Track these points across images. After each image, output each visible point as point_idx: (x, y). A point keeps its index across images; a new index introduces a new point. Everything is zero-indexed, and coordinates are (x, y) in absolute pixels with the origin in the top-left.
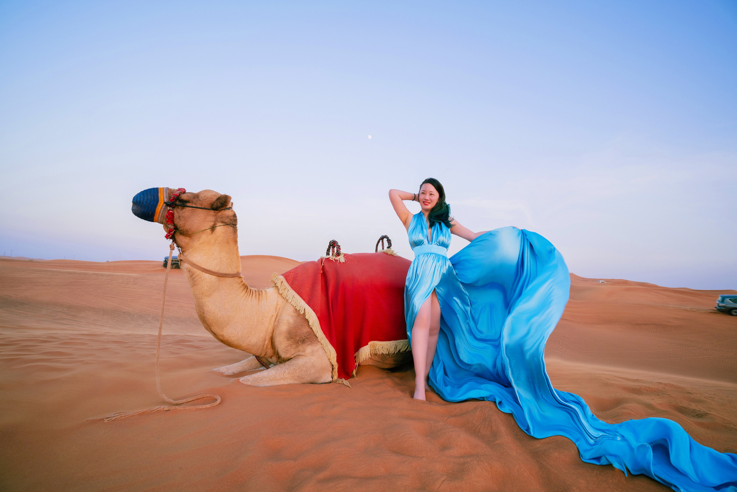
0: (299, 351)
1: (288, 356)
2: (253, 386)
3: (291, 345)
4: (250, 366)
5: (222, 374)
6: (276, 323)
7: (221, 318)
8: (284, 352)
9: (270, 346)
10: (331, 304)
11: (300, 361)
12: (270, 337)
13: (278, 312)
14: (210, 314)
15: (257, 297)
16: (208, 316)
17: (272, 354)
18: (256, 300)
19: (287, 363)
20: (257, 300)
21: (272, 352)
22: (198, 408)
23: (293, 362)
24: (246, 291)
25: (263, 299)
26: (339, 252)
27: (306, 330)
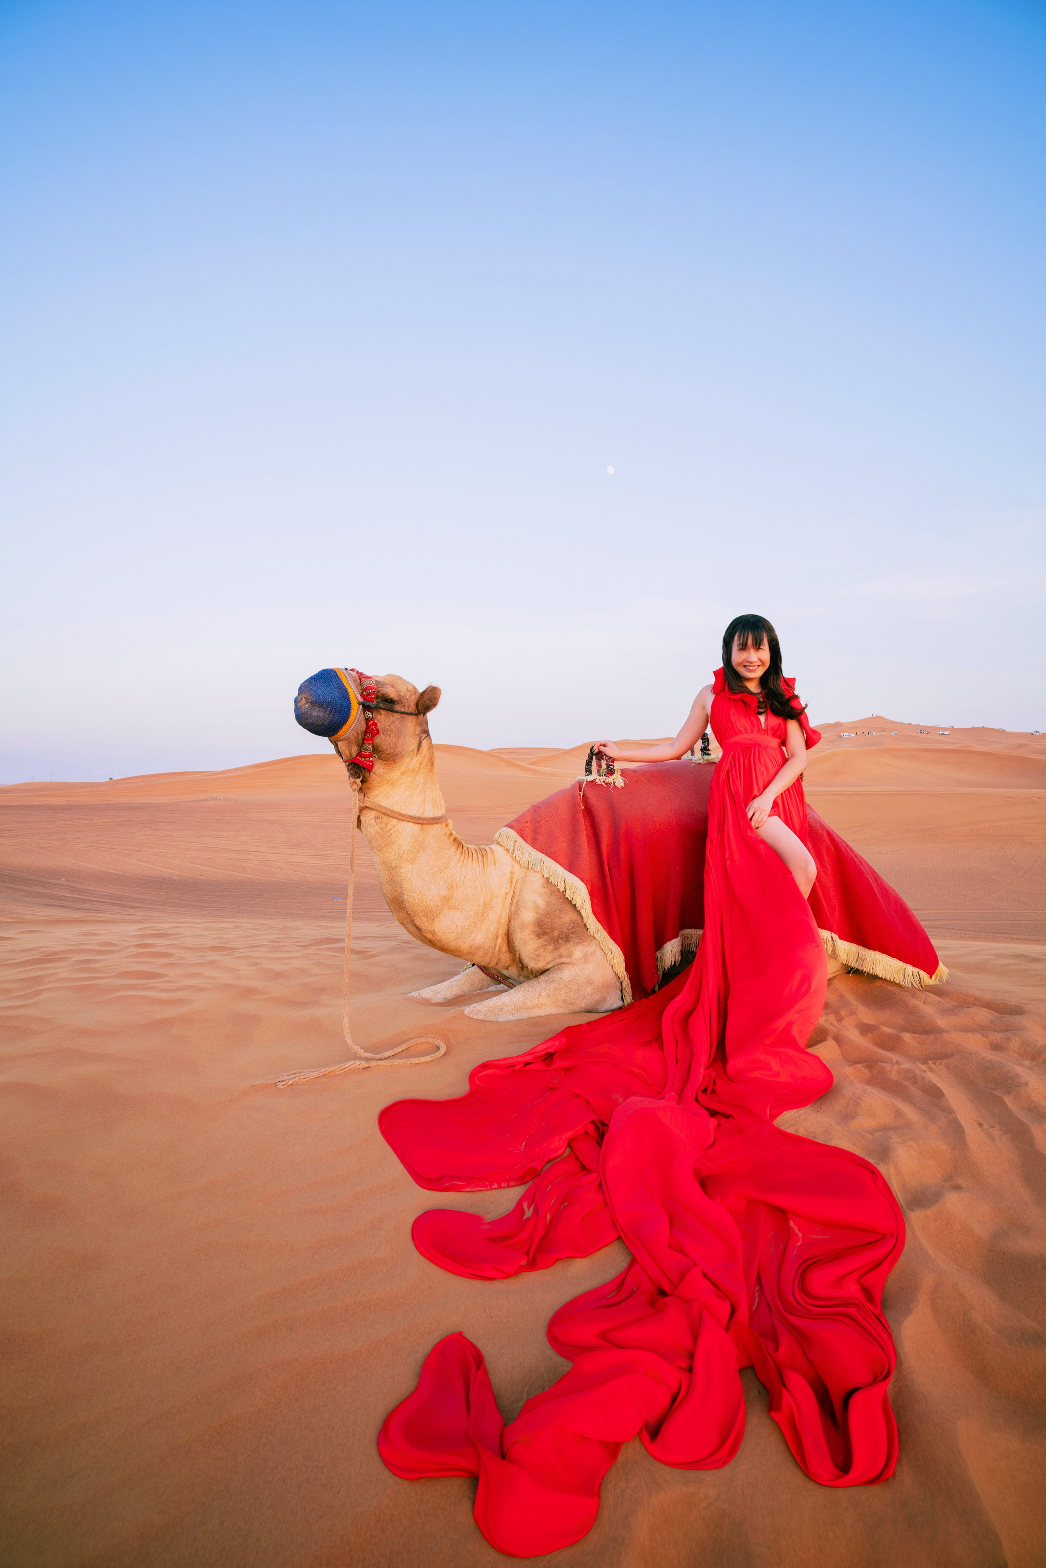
0: (561, 956)
1: (541, 965)
2: (488, 1021)
3: (545, 945)
4: (471, 984)
5: (427, 1002)
6: (513, 908)
7: (432, 902)
8: (534, 959)
9: (505, 948)
10: (606, 868)
11: (566, 974)
12: (504, 932)
13: (515, 888)
14: (414, 895)
15: (480, 861)
16: (411, 899)
17: (510, 962)
18: (479, 866)
19: (542, 977)
20: (481, 865)
21: (509, 959)
22: (412, 1062)
23: (552, 975)
24: (462, 852)
25: (489, 863)
26: (612, 767)
27: (568, 917)
